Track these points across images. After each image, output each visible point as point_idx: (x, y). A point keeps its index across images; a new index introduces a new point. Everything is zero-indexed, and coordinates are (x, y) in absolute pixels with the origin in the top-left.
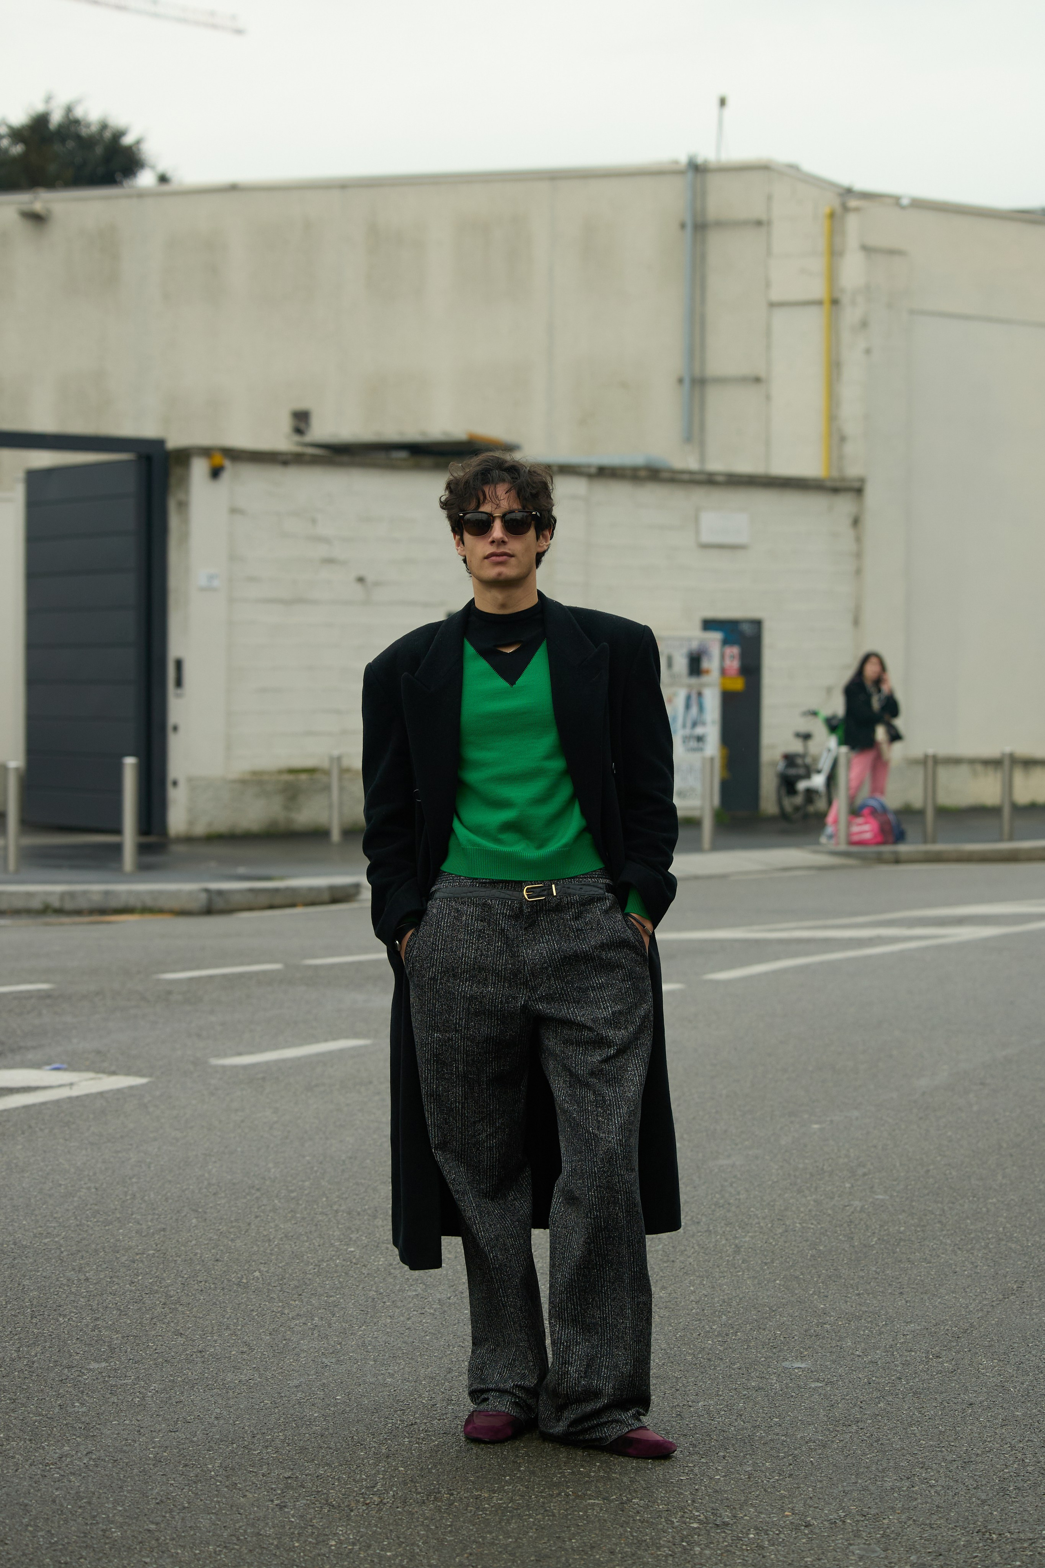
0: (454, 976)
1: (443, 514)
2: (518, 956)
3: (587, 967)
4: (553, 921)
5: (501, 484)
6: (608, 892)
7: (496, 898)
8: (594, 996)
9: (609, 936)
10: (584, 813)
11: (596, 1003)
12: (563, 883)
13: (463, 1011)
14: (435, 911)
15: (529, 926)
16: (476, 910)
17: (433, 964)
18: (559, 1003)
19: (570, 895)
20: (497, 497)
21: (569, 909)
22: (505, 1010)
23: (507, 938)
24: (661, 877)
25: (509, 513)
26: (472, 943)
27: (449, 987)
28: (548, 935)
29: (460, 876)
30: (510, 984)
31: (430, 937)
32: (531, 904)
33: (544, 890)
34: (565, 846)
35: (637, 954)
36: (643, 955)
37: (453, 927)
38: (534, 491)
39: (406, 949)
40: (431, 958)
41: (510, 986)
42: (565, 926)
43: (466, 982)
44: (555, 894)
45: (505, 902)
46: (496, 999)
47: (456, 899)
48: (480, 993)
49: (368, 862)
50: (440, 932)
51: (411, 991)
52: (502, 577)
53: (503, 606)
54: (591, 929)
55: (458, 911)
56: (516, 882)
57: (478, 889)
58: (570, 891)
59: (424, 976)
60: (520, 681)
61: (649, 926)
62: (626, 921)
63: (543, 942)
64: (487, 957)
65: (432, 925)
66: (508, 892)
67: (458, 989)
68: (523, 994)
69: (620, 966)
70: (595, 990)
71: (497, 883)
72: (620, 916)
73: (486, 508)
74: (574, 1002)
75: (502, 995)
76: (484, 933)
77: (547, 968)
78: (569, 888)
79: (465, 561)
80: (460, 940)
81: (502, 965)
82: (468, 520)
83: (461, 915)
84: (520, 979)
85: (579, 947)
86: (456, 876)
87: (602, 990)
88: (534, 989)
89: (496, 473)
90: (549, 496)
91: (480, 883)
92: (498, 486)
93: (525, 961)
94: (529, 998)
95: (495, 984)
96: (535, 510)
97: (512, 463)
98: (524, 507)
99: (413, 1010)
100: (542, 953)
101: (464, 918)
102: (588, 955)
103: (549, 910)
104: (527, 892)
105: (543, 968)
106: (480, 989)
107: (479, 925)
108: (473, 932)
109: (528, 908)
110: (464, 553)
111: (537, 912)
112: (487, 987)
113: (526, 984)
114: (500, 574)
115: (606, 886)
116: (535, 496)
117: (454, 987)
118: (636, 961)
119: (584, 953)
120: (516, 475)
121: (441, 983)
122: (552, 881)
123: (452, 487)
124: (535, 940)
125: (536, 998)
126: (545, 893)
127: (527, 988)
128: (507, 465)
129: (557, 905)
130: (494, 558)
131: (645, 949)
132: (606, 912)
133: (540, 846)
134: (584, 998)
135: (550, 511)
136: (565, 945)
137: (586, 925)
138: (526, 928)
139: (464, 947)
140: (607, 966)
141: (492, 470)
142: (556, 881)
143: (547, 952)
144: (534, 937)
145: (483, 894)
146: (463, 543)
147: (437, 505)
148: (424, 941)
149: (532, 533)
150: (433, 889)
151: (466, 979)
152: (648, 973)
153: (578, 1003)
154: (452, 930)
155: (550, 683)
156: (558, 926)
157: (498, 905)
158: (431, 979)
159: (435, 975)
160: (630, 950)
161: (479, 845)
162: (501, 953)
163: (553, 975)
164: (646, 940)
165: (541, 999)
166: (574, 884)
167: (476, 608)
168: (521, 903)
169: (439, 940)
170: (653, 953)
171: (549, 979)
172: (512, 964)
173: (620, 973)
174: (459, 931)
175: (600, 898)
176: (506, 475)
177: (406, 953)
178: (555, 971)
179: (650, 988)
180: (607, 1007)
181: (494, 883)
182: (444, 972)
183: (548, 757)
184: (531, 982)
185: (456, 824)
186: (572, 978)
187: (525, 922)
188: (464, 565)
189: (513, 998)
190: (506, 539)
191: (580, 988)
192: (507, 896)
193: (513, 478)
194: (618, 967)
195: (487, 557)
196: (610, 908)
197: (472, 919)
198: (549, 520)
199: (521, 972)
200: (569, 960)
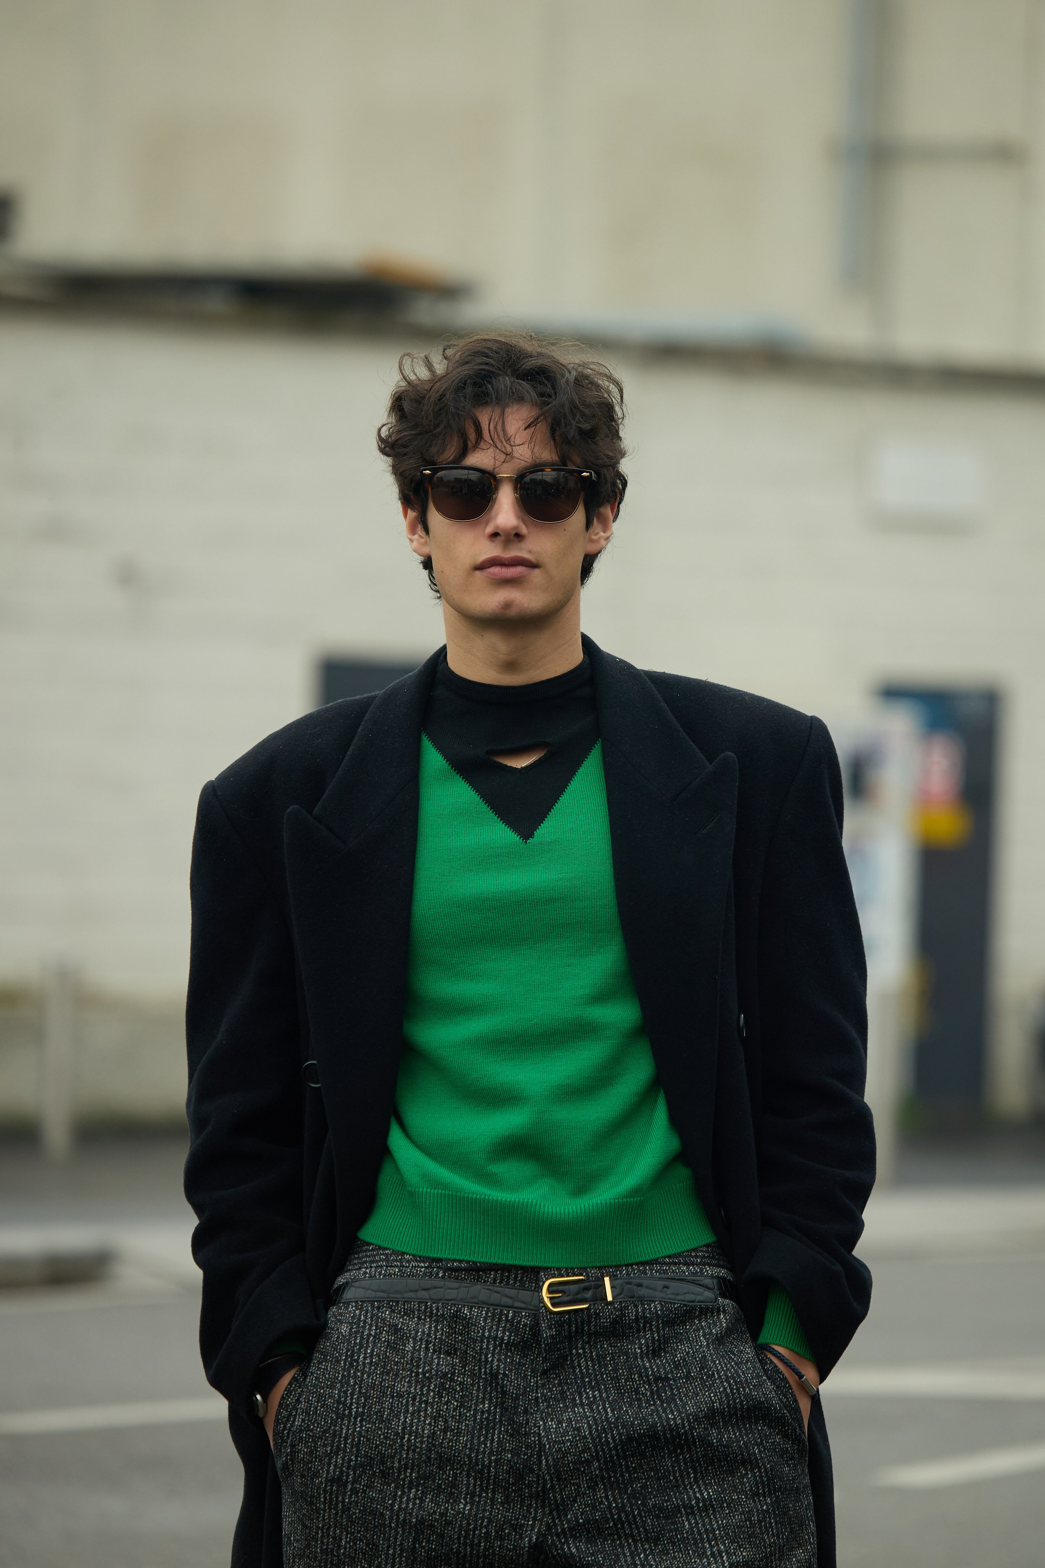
0: (383, 1474)
1: (382, 466)
2: (527, 1434)
3: (677, 1461)
4: (604, 1358)
5: (515, 407)
6: (724, 1296)
7: (481, 1304)
8: (691, 1528)
9: (727, 1395)
10: (676, 1121)
11: (696, 1544)
12: (628, 1274)
13: (401, 1555)
14: (344, 1329)
15: (554, 1367)
16: (436, 1330)
17: (338, 1447)
18: (614, 1541)
19: (641, 1300)
20: (508, 440)
21: (638, 1331)
22: (494, 1554)
23: (504, 1393)
24: (839, 1268)
25: (531, 472)
26: (426, 1402)
27: (372, 1499)
28: (592, 1388)
29: (403, 1254)
30: (507, 1497)
31: (332, 1387)
32: (557, 1318)
33: (587, 1289)
34: (635, 1192)
35: (785, 1436)
36: (798, 1440)
37: (384, 1367)
38: (586, 426)
39: (278, 1413)
40: (334, 1435)
41: (507, 1501)
42: (630, 1368)
43: (410, 1489)
44: (610, 1298)
45: (501, 1314)
46: (475, 1529)
47: (392, 1303)
48: (441, 1515)
49: (194, 1221)
50: (355, 1377)
51: (284, 1508)
52: (513, 612)
53: (510, 666)
54: (688, 1376)
55: (395, 1329)
56: (525, 1269)
57: (441, 1283)
58: (643, 1292)
59: (316, 1475)
60: (545, 831)
61: (810, 1373)
62: (762, 1362)
63: (582, 1405)
64: (459, 1433)
65: (338, 1361)
66: (507, 1291)
67: (392, 1505)
68: (535, 1519)
69: (749, 1462)
70: (693, 1513)
71: (484, 1271)
72: (749, 1351)
73: (480, 459)
74: (647, 1540)
75: (490, 1521)
76: (452, 1380)
77: (588, 1462)
78: (640, 1285)
79: (428, 564)
80: (400, 1396)
81: (491, 1453)
82: (441, 479)
83: (404, 1339)
84: (529, 1486)
85: (660, 1417)
86: (395, 1252)
87: (708, 1516)
88: (560, 1509)
89: (505, 381)
90: (615, 435)
91: (446, 1270)
92: (508, 411)
93: (542, 1446)
94: (549, 1528)
95: (473, 1495)
96: (587, 468)
97: (540, 362)
98: (564, 459)
99: (288, 1552)
100: (578, 1429)
101: (409, 1347)
102: (679, 1436)
103: (597, 1334)
104: (549, 1291)
105: (581, 1463)
106: (439, 1506)
107: (442, 1363)
108: (429, 1379)
109: (550, 1328)
110: (426, 550)
111: (569, 1337)
112: (457, 1501)
113: (542, 1496)
114: (507, 605)
115: (719, 1283)
116: (589, 435)
117: (383, 1499)
118: (784, 1452)
119: (671, 1430)
120: (549, 390)
121: (354, 1491)
122: (604, 1269)
123: (406, 405)
124: (564, 1399)
125: (563, 1530)
126: (589, 1294)
127: (543, 1507)
128: (530, 364)
129: (614, 1323)
130: (496, 570)
131: (801, 1426)
132: (720, 1340)
133: (580, 1191)
134: (671, 1531)
135: (613, 464)
136: (629, 1413)
137: (676, 1367)
138: (545, 1373)
139: (407, 1411)
140: (719, 1461)
141: (496, 375)
142: (613, 1270)
143: (590, 1427)
144: (563, 1393)
145: (451, 1294)
146: (426, 530)
147: (373, 444)
148: (320, 1398)
149: (579, 516)
150: (341, 1280)
151: (411, 1482)
152: (807, 1480)
153: (657, 1541)
154: (382, 1373)
155: (609, 836)
156: (616, 1370)
157: (485, 1319)
158: (332, 1481)
159: (341, 1472)
160: (770, 1427)
161: (446, 1186)
162: (488, 1426)
163: (603, 1478)
164: (805, 1406)
165: (575, 1531)
166: (652, 1277)
167: (452, 673)
168: (536, 1318)
169: (352, 1394)
170: (818, 1436)
171: (593, 1487)
172: (516, 1452)
173: (748, 1479)
174: (397, 1375)
175: (707, 1308)
176: (525, 386)
177: (277, 1422)
178: (607, 1469)
179: (811, 1513)
180: (720, 1552)
181: (478, 1270)
182: (362, 1465)
183: (600, 997)
184: (554, 1492)
185: (397, 1140)
186: (645, 1486)
187: (545, 1359)
188: (425, 573)
189: (514, 1527)
190: (524, 530)
191: (661, 1509)
192: (505, 1301)
193: (541, 395)
194: (744, 1463)
195: (481, 567)
196: (729, 1331)
197: (427, 1348)
198: (614, 484)
199: (532, 1471)
200: (639, 1445)
